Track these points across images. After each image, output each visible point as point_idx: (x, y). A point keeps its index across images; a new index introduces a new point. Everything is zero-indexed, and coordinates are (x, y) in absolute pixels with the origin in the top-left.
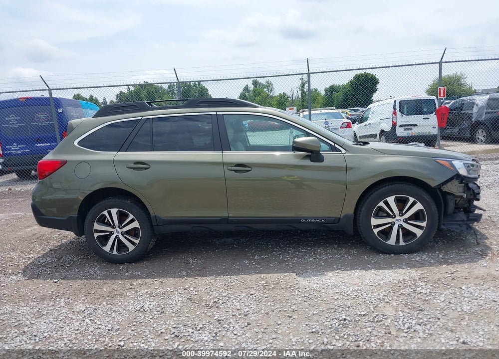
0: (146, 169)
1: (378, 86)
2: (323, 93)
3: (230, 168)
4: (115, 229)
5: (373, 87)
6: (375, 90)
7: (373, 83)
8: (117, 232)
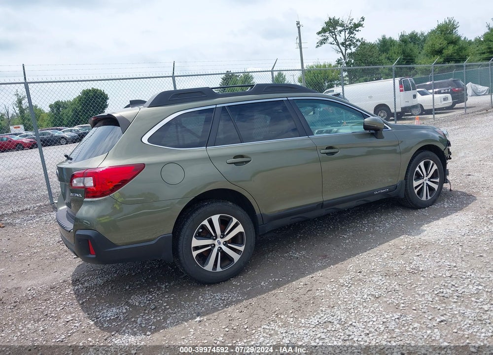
0: (247, 162)
1: (108, 102)
2: (47, 110)
3: (322, 151)
4: (217, 241)
5: (104, 103)
6: (106, 106)
7: (103, 99)
8: (219, 243)
